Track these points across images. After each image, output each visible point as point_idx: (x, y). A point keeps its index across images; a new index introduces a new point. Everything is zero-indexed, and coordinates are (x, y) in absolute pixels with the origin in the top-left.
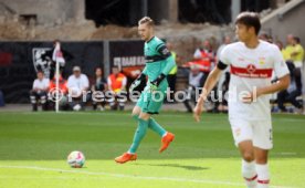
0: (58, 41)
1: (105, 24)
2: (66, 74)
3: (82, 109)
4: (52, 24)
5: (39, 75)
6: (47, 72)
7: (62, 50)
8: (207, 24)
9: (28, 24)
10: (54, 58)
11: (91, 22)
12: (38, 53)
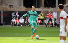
0: (17, 11)
1: (28, 7)
4: (16, 7)
6: (15, 18)
7: (18, 13)
8: (50, 8)
9: (11, 7)
10: (16, 15)
11: (25, 7)
12: (13, 14)
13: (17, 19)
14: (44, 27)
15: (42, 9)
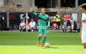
0: (27, 12)
2: (29, 21)
3: (34, 31)
4: (25, 7)
5: (22, 21)
6: (24, 21)
8: (69, 7)
9: (19, 7)
10: (26, 17)
11: (36, 7)
13: (27, 22)
14: (61, 32)
15: (58, 9)
